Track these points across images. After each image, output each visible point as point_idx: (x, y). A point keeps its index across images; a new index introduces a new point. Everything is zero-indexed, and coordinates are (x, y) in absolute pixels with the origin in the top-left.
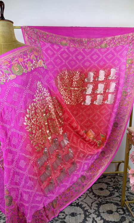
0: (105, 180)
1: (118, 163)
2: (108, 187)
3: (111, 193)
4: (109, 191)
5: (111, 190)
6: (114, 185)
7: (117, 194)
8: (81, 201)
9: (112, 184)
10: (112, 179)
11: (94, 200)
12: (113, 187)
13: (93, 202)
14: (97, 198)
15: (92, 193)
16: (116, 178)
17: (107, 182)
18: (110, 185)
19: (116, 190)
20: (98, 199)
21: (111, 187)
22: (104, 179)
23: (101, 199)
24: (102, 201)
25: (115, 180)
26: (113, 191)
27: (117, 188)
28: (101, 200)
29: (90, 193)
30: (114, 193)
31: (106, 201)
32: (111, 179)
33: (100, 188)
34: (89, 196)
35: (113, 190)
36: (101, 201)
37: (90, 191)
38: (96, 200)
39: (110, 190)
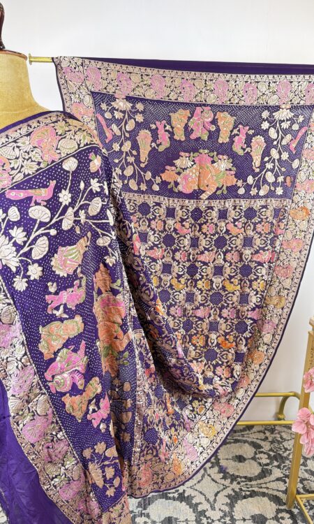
0: (250, 435)
1: (281, 398)
2: (256, 453)
3: (262, 471)
4: (260, 464)
5: (265, 460)
6: (271, 450)
7: (277, 473)
8: (191, 487)
9: (266, 446)
10: (268, 434)
11: (222, 487)
12: (269, 455)
13: (218, 492)
14: (229, 480)
15: (216, 469)
16: (276, 431)
17: (255, 440)
18: (262, 450)
19: (276, 463)
20: (231, 483)
21: (265, 453)
22: (248, 432)
23: (239, 483)
24: (241, 489)
25: (273, 436)
26: (267, 465)
27: (278, 458)
28: (239, 486)
29: (212, 467)
30: (271, 470)
31: (250, 489)
32: (265, 433)
33: (236, 456)
34: (209, 475)
35: (268, 461)
36: (238, 490)
37: (212, 463)
38: (226, 487)
39: (261, 461)
